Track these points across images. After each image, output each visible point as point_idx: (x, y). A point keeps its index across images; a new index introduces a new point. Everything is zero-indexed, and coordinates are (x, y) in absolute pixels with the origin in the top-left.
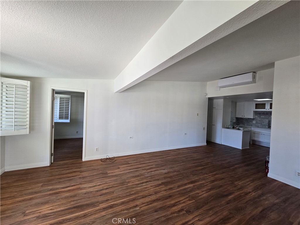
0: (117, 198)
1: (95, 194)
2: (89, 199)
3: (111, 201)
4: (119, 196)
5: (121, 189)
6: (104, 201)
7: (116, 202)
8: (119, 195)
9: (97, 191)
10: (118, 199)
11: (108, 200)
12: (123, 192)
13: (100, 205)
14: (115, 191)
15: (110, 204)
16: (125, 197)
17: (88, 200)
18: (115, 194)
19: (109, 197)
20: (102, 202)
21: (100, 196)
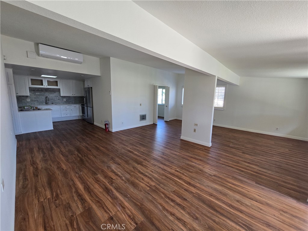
0: (178, 185)
1: (189, 207)
2: (198, 206)
3: (185, 187)
4: (175, 185)
5: (165, 188)
6: (189, 192)
7: (183, 183)
8: (173, 185)
9: (183, 208)
10: (179, 183)
11: (185, 190)
12: (168, 184)
13: (195, 192)
14: (171, 191)
15: (188, 186)
16: (173, 180)
17: (200, 208)
18: (176, 188)
19: (182, 191)
20: (191, 193)
21: (186, 200)
